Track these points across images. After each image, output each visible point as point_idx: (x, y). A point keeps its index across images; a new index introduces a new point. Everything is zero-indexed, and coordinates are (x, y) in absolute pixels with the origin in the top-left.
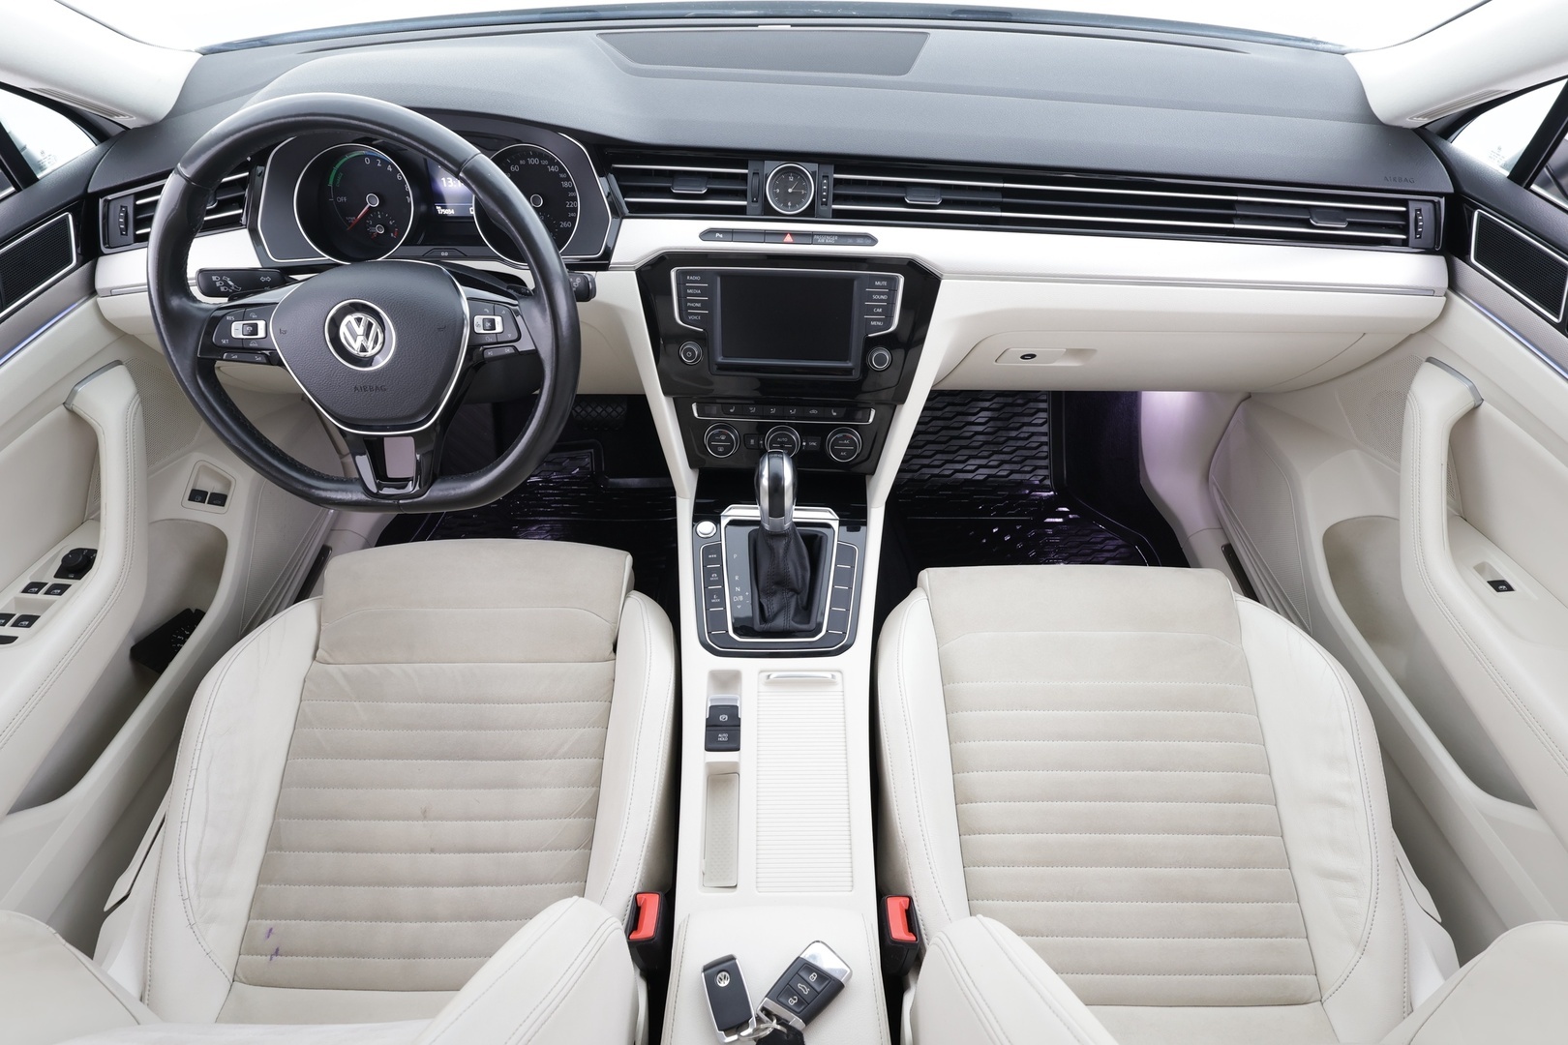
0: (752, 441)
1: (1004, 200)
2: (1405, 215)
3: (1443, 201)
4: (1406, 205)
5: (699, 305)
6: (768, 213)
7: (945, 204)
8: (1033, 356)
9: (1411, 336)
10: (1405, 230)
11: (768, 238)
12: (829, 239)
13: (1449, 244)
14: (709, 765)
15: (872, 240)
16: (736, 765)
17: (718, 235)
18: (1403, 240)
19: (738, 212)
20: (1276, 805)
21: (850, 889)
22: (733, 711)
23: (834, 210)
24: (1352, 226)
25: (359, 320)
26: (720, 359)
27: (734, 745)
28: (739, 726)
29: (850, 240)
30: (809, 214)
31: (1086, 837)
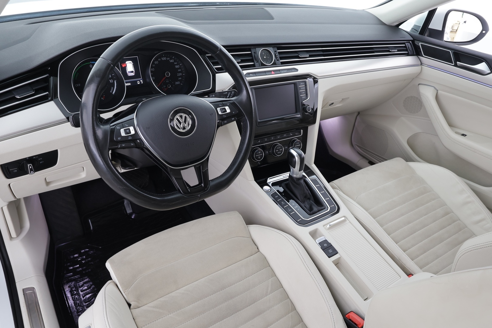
0: (267, 152)
1: (324, 53)
2: (405, 47)
3: (411, 42)
4: (405, 44)
6: (263, 65)
7: (310, 56)
8: (332, 104)
9: (413, 79)
10: (407, 50)
11: (267, 73)
12: (284, 71)
13: (416, 52)
14: (333, 262)
15: (296, 70)
16: (339, 258)
17: (251, 75)
18: (407, 53)
19: (253, 66)
20: (453, 213)
21: (400, 277)
22: (326, 241)
23: (281, 62)
24: (398, 51)
25: (181, 117)
26: (259, 121)
27: (335, 252)
28: (332, 245)
29: (291, 71)
30: (275, 64)
31: (426, 240)
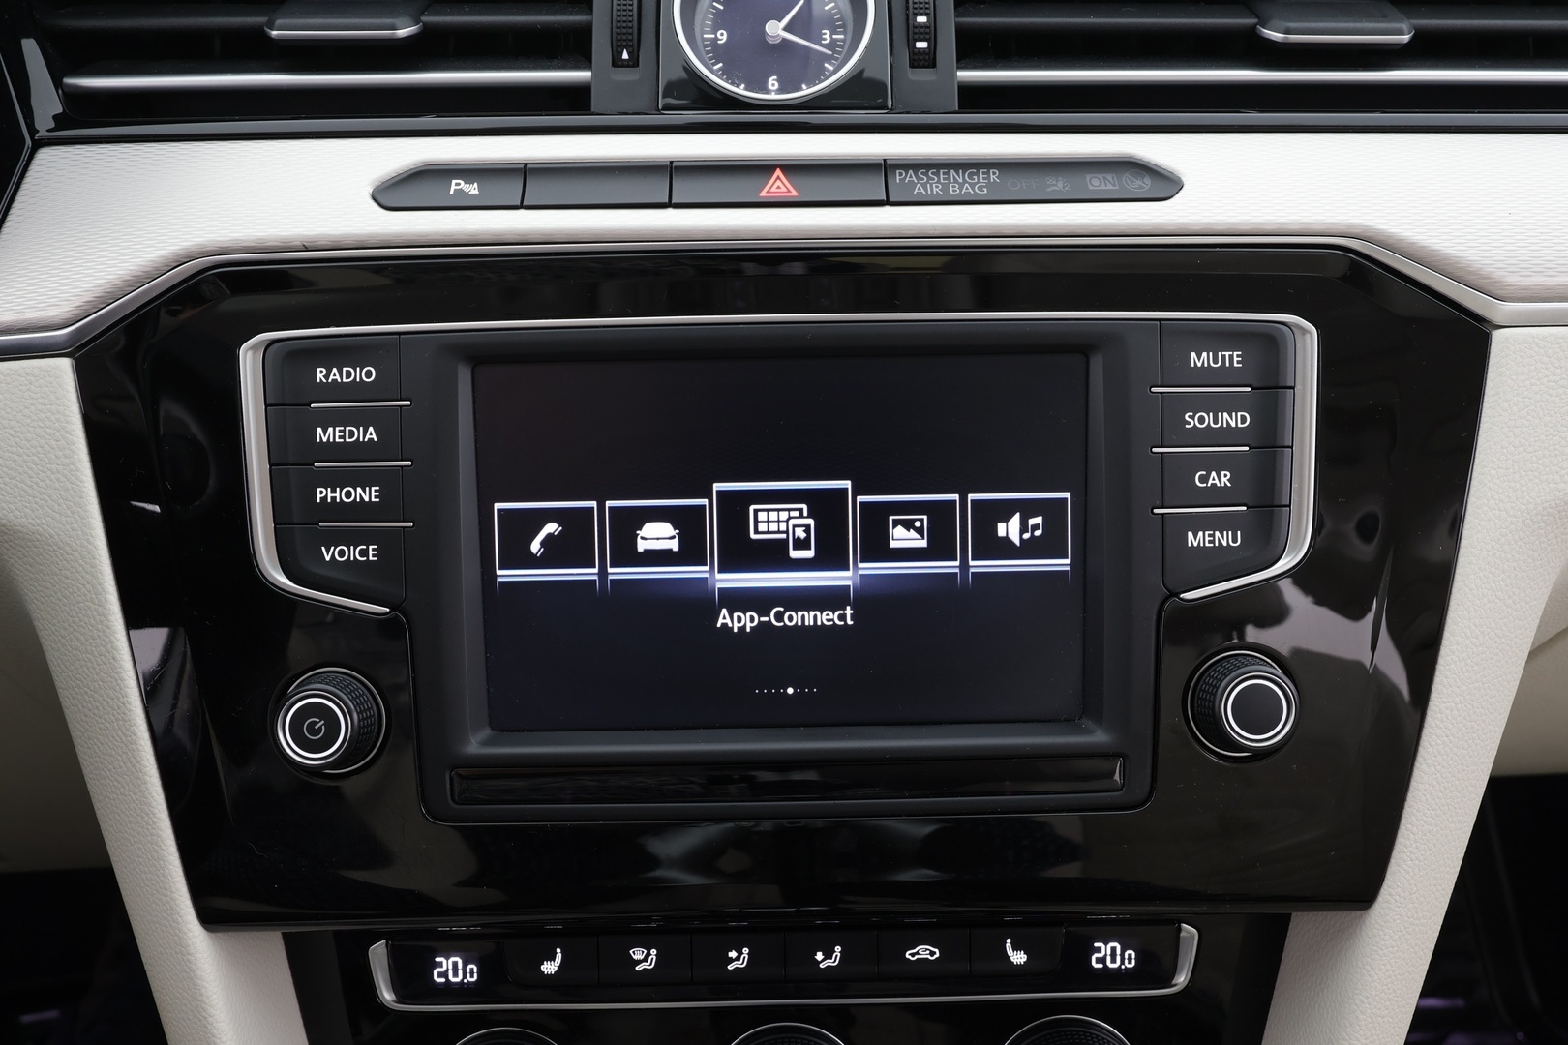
5: (370, 495)
12: (978, 185)
17: (456, 186)
23: (963, 86)
26: (476, 744)
